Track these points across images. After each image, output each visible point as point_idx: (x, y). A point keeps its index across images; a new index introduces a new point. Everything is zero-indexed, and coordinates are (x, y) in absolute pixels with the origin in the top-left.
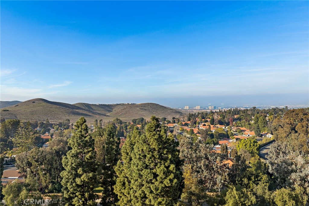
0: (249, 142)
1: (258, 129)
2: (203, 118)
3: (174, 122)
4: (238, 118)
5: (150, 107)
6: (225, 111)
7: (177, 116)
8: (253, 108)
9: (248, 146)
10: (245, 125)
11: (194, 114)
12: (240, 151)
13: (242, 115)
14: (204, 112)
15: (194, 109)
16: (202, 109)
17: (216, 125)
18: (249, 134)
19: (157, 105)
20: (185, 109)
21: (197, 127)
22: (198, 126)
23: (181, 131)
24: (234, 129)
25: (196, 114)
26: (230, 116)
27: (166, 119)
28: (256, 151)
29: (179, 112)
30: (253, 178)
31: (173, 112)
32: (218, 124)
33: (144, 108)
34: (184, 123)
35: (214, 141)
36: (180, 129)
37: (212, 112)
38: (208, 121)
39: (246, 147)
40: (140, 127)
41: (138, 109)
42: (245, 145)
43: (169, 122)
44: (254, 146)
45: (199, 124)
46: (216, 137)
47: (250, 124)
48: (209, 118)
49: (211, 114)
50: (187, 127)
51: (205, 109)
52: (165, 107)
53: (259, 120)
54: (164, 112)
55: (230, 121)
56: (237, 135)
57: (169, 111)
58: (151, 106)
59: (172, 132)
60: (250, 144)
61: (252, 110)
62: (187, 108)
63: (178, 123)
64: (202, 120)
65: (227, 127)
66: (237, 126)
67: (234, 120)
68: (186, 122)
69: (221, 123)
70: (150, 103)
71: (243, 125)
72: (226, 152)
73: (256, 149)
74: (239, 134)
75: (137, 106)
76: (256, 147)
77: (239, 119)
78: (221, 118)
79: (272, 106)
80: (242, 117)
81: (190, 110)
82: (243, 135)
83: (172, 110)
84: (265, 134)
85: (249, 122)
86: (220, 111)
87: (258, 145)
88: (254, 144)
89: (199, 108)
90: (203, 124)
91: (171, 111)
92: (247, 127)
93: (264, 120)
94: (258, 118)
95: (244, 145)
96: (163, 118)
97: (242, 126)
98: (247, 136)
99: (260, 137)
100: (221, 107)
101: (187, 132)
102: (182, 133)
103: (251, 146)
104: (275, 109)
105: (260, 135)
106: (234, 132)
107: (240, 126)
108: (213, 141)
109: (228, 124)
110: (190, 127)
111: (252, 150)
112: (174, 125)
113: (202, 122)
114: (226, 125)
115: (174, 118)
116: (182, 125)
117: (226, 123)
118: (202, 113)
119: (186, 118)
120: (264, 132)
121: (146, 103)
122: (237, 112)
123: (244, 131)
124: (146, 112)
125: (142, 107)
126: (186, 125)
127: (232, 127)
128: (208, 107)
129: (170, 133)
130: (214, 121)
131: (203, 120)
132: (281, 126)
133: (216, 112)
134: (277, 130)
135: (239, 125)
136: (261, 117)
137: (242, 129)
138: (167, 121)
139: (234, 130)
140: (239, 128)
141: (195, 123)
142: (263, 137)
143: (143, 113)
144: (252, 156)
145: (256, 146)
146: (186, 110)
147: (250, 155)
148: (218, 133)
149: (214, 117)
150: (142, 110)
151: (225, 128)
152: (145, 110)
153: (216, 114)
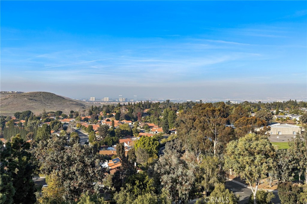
0: (148, 140)
1: (167, 124)
2: (109, 112)
3: (71, 117)
4: (148, 112)
5: (43, 97)
6: (135, 103)
7: (77, 109)
8: (167, 101)
9: (146, 145)
10: (154, 121)
11: (98, 107)
12: (138, 150)
13: (153, 109)
14: (110, 105)
15: (101, 102)
16: (111, 102)
17: (122, 120)
18: (156, 131)
19: (52, 95)
20: (90, 101)
21: (98, 122)
22: (100, 122)
23: (78, 128)
24: (141, 125)
25: (100, 107)
26: (139, 110)
27: (62, 112)
28: (155, 151)
29: (82, 105)
30: (137, 182)
31: (72, 104)
32: (124, 119)
33: (35, 98)
34: (83, 118)
35: (114, 139)
36: (77, 125)
37: (120, 106)
38: (113, 116)
39: (145, 146)
40: (24, 122)
41: (25, 99)
42: (144, 144)
43: (65, 117)
44: (153, 145)
45: (102, 120)
46: (118, 134)
47: (159, 120)
48: (115, 112)
49: (119, 108)
50: (87, 123)
51: (115, 101)
52: (63, 98)
53: (169, 114)
54: (61, 104)
55: (138, 116)
56: (144, 132)
57: (68, 103)
58: (44, 95)
59: (65, 129)
60: (149, 142)
61: (165, 104)
62: (92, 99)
63: (76, 117)
64: (106, 115)
65: (134, 123)
66: (145, 122)
67: (143, 114)
68: (87, 117)
69: (128, 118)
70: (43, 92)
71: (152, 120)
72: (122, 152)
73: (155, 148)
74: (146, 131)
75: (25, 95)
76: (156, 146)
77: (149, 114)
78: (129, 112)
79: (188, 100)
80: (152, 111)
81: (97, 101)
82: (150, 132)
83: (73, 101)
84: (173, 131)
85: (158, 116)
86: (129, 103)
87: (158, 144)
88: (154, 142)
89: (108, 100)
90: (107, 119)
91: (71, 102)
92: (155, 123)
93: (173, 114)
94: (168, 112)
95: (142, 144)
96: (57, 112)
97: (151, 122)
98: (155, 133)
99: (168, 134)
100: (133, 99)
101: (85, 129)
102: (79, 130)
103: (150, 144)
104: (189, 103)
105: (168, 132)
106: (141, 128)
107: (148, 122)
108: (112, 140)
109: (136, 120)
110: (90, 123)
111: (151, 149)
112: (71, 120)
113: (106, 117)
114: (133, 120)
115: (72, 112)
116: (81, 121)
117: (133, 118)
118: (108, 106)
119: (87, 112)
120: (172, 129)
121: (38, 92)
122: (148, 105)
123: (152, 127)
124: (36, 103)
125: (31, 96)
126: (86, 120)
127: (139, 123)
128: (118, 99)
129: (63, 130)
130: (119, 116)
131: (108, 114)
132: (183, 121)
133: (124, 105)
134: (179, 126)
135: (148, 120)
136: (171, 111)
137: (150, 125)
138: (62, 116)
139: (142, 127)
140: (147, 123)
141: (97, 118)
142: (172, 133)
143: (32, 104)
144: (150, 156)
145: (156, 144)
146: (92, 101)
147: (148, 155)
148: (121, 129)
149: (121, 111)
150: (31, 101)
151: (132, 123)
152: (35, 100)
153: (124, 108)
